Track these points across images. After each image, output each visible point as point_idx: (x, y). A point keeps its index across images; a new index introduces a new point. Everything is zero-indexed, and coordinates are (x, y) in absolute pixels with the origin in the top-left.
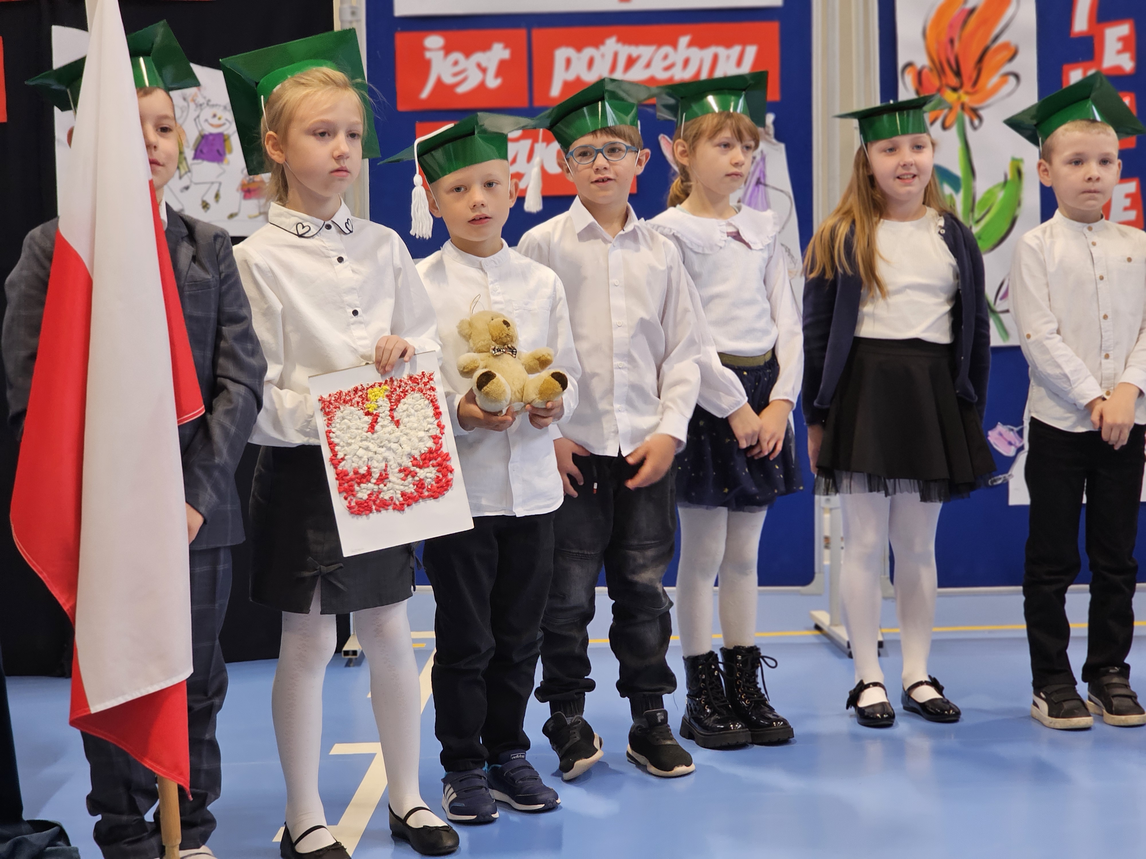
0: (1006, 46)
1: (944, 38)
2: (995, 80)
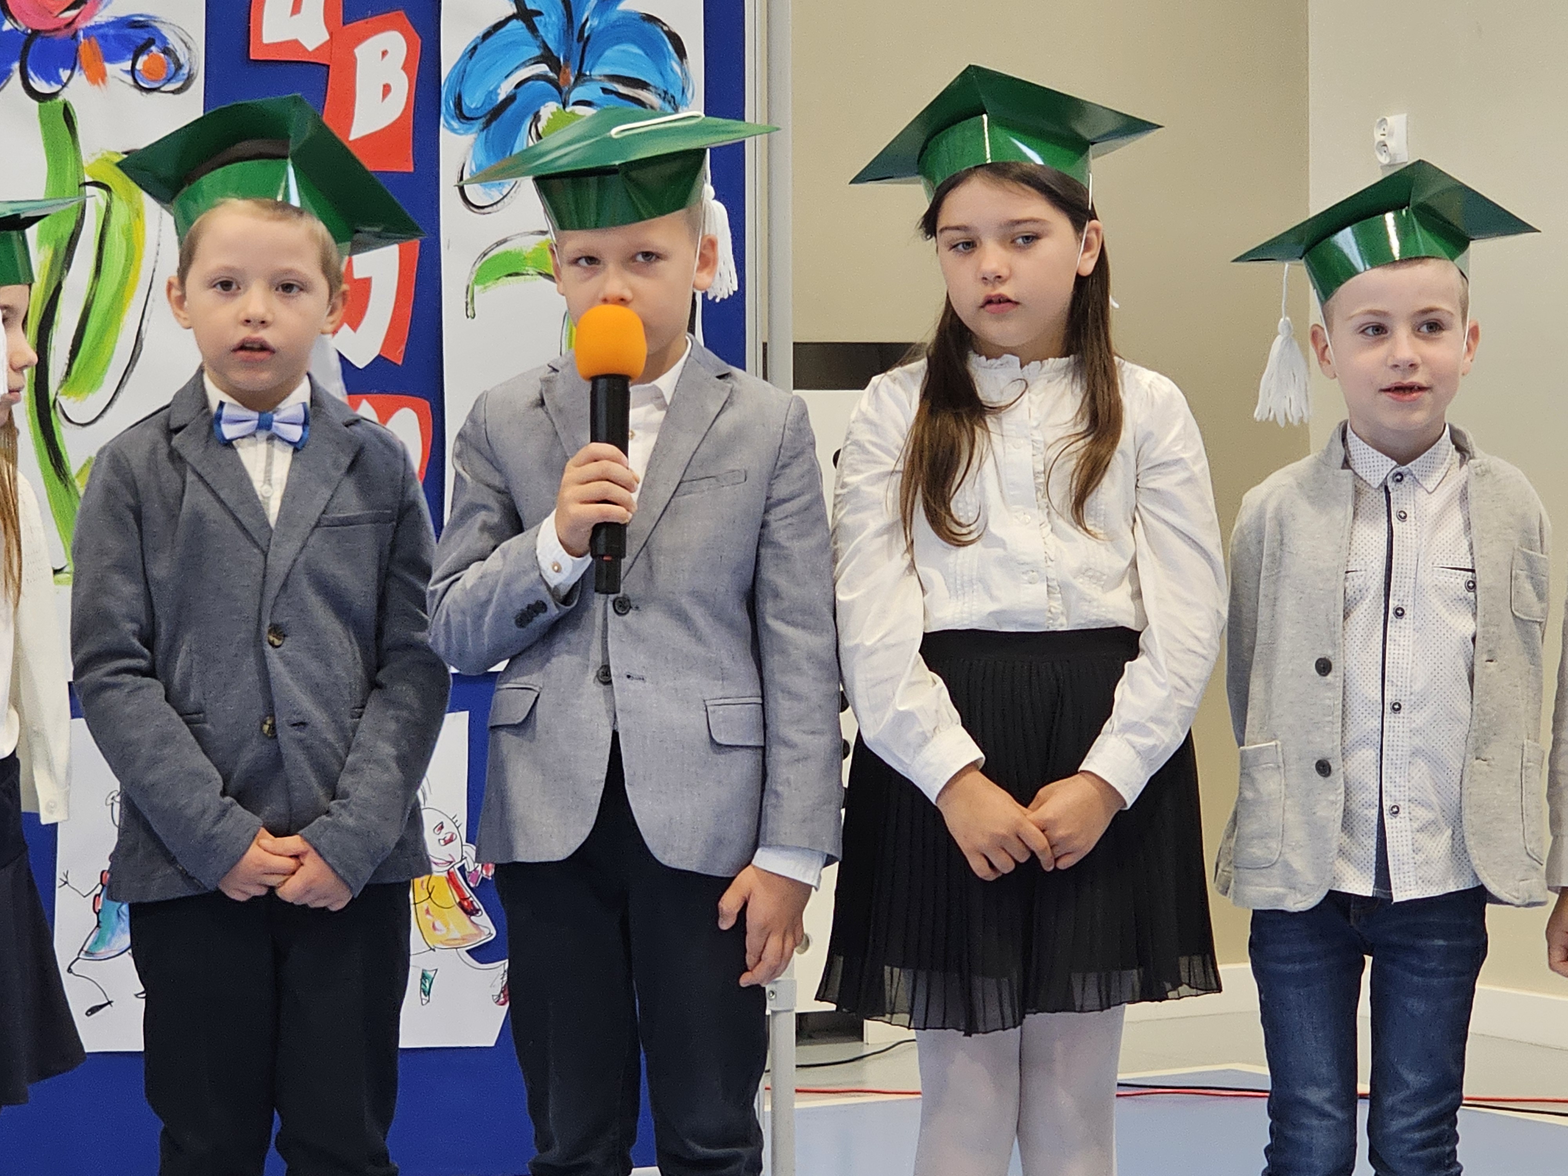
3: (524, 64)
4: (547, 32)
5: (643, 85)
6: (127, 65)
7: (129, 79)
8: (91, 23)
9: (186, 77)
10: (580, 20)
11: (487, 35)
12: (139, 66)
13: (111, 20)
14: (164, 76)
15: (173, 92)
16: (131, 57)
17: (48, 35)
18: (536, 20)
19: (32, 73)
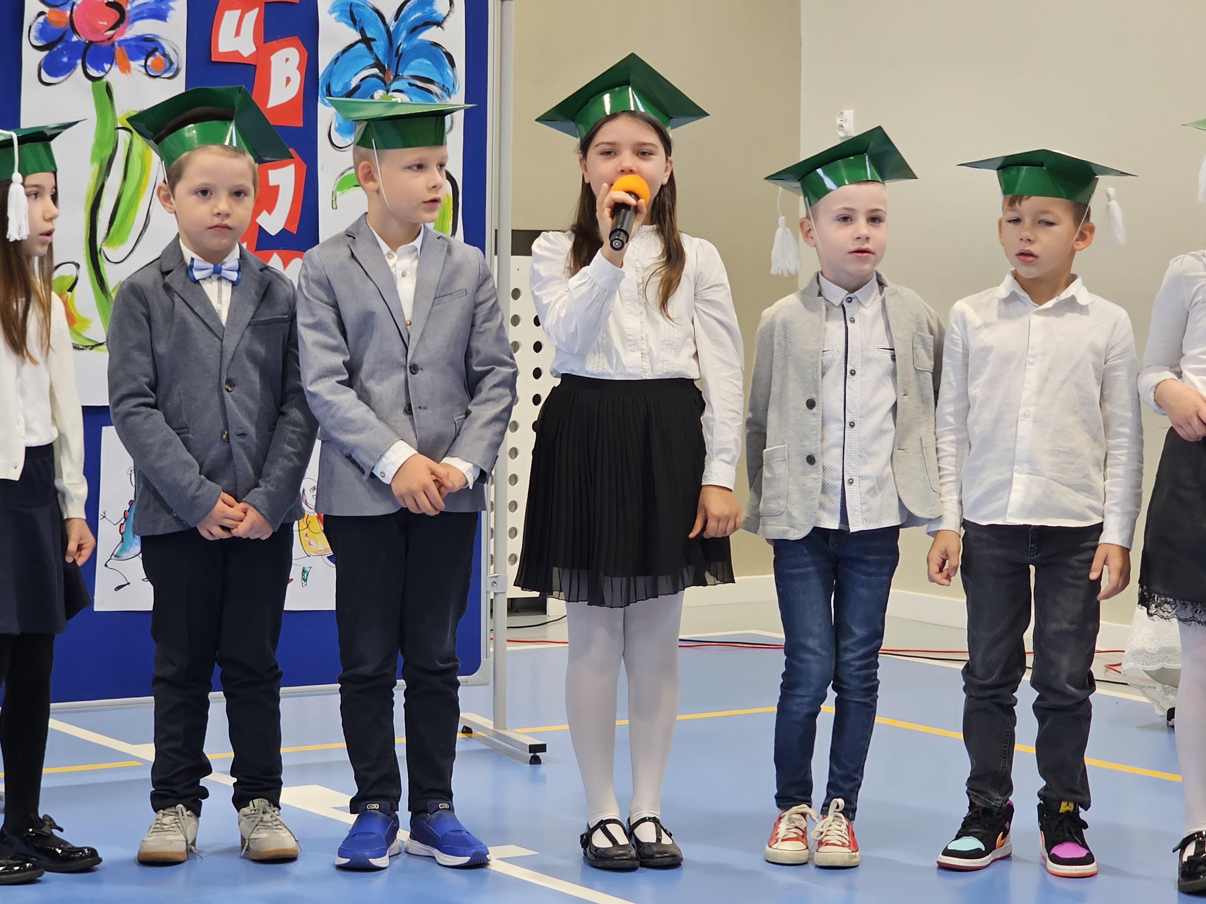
3: (364, 68)
4: (378, 50)
5: (431, 81)
6: (142, 62)
7: (143, 70)
8: (122, 38)
9: (175, 70)
10: (397, 43)
11: (344, 51)
12: (149, 63)
13: (133, 36)
14: (163, 69)
15: (169, 78)
16: (144, 57)
17: (98, 44)
18: (372, 43)
19: (88, 66)
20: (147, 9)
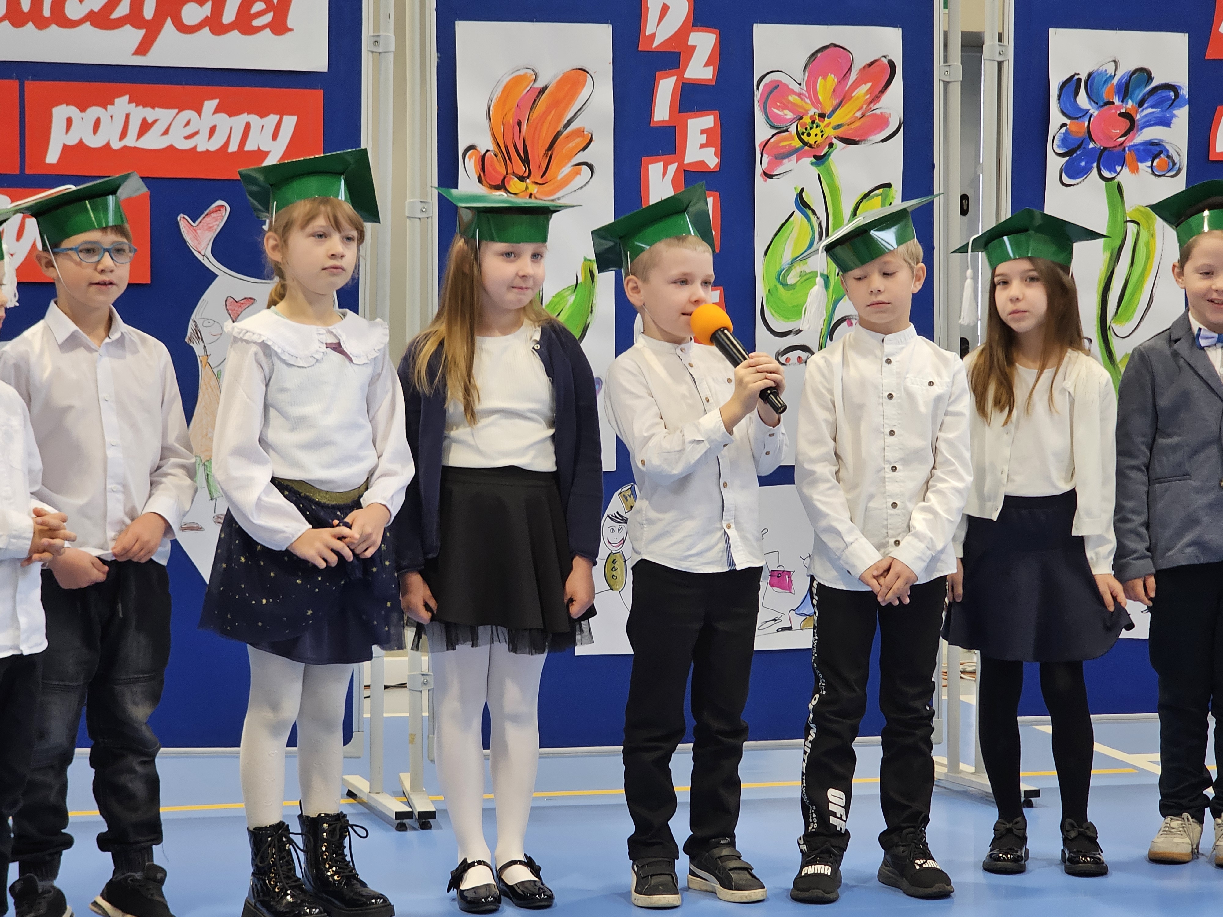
0: (580, 132)
1: (511, 120)
2: (567, 170)
6: (1149, 164)
7: (1150, 170)
8: (1132, 143)
9: (1177, 169)
12: (1155, 164)
13: (1141, 142)
14: (1167, 169)
15: (1172, 177)
16: (1151, 159)
17: (1112, 149)
20: (1155, 117)
